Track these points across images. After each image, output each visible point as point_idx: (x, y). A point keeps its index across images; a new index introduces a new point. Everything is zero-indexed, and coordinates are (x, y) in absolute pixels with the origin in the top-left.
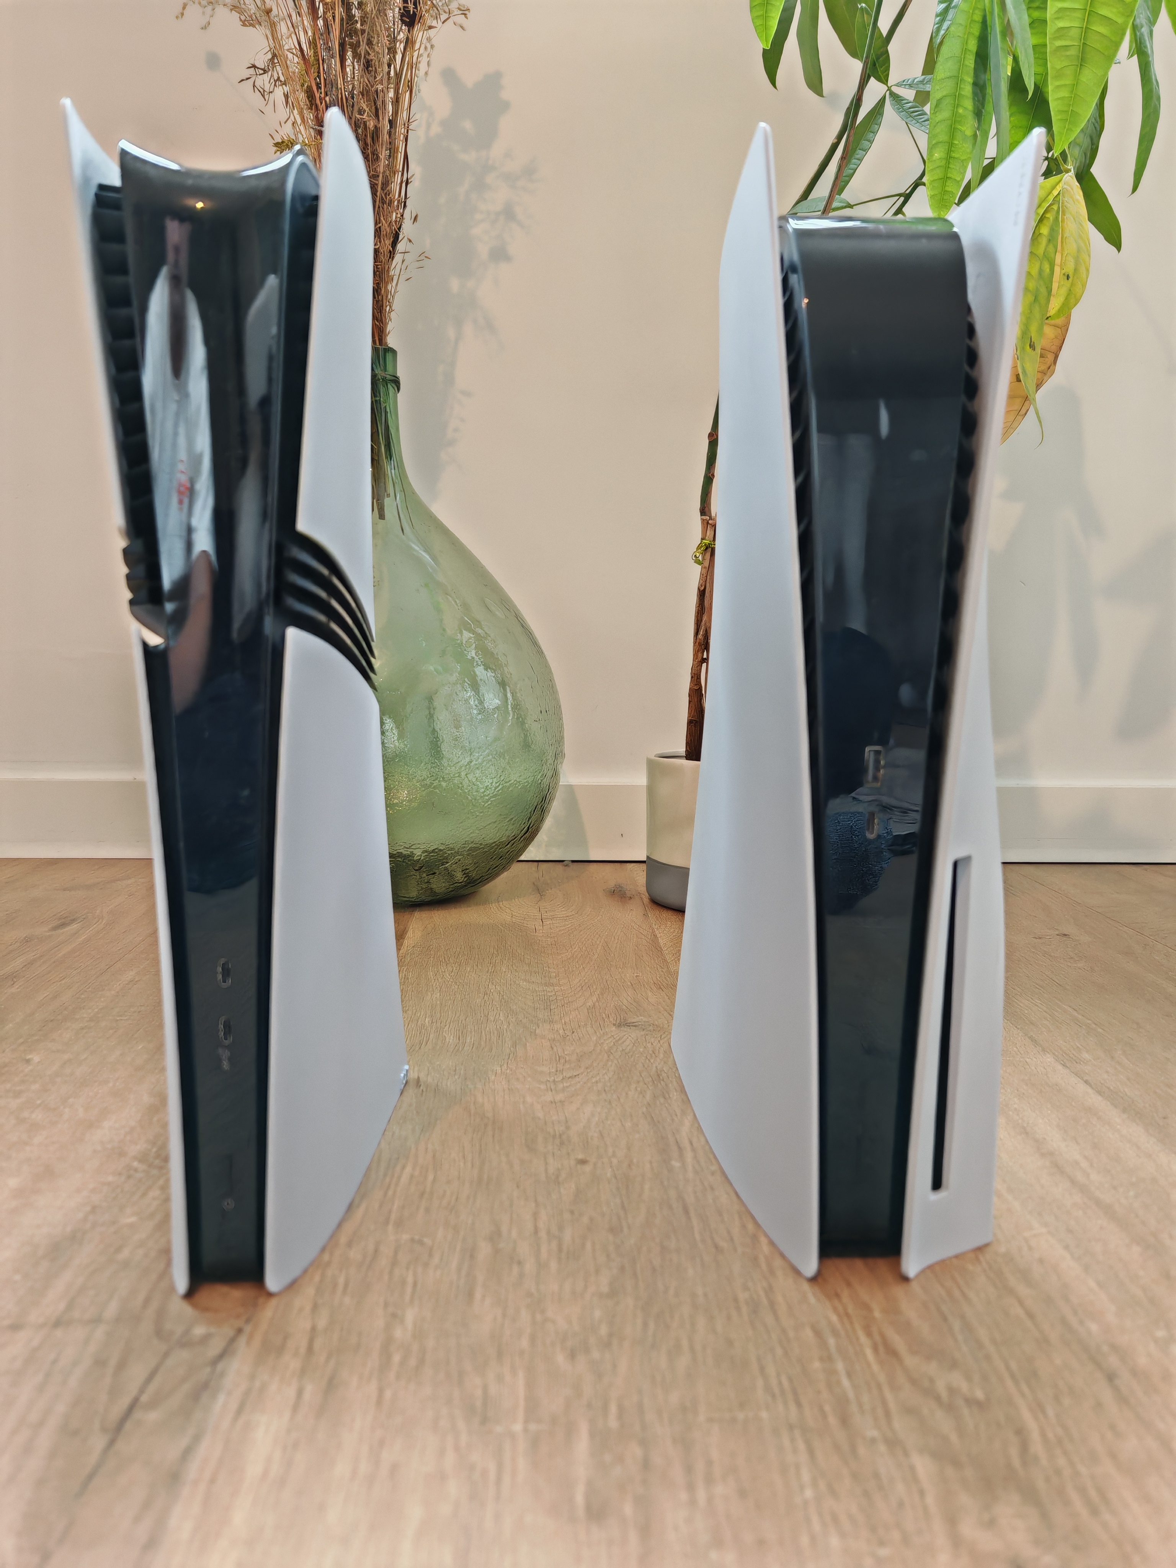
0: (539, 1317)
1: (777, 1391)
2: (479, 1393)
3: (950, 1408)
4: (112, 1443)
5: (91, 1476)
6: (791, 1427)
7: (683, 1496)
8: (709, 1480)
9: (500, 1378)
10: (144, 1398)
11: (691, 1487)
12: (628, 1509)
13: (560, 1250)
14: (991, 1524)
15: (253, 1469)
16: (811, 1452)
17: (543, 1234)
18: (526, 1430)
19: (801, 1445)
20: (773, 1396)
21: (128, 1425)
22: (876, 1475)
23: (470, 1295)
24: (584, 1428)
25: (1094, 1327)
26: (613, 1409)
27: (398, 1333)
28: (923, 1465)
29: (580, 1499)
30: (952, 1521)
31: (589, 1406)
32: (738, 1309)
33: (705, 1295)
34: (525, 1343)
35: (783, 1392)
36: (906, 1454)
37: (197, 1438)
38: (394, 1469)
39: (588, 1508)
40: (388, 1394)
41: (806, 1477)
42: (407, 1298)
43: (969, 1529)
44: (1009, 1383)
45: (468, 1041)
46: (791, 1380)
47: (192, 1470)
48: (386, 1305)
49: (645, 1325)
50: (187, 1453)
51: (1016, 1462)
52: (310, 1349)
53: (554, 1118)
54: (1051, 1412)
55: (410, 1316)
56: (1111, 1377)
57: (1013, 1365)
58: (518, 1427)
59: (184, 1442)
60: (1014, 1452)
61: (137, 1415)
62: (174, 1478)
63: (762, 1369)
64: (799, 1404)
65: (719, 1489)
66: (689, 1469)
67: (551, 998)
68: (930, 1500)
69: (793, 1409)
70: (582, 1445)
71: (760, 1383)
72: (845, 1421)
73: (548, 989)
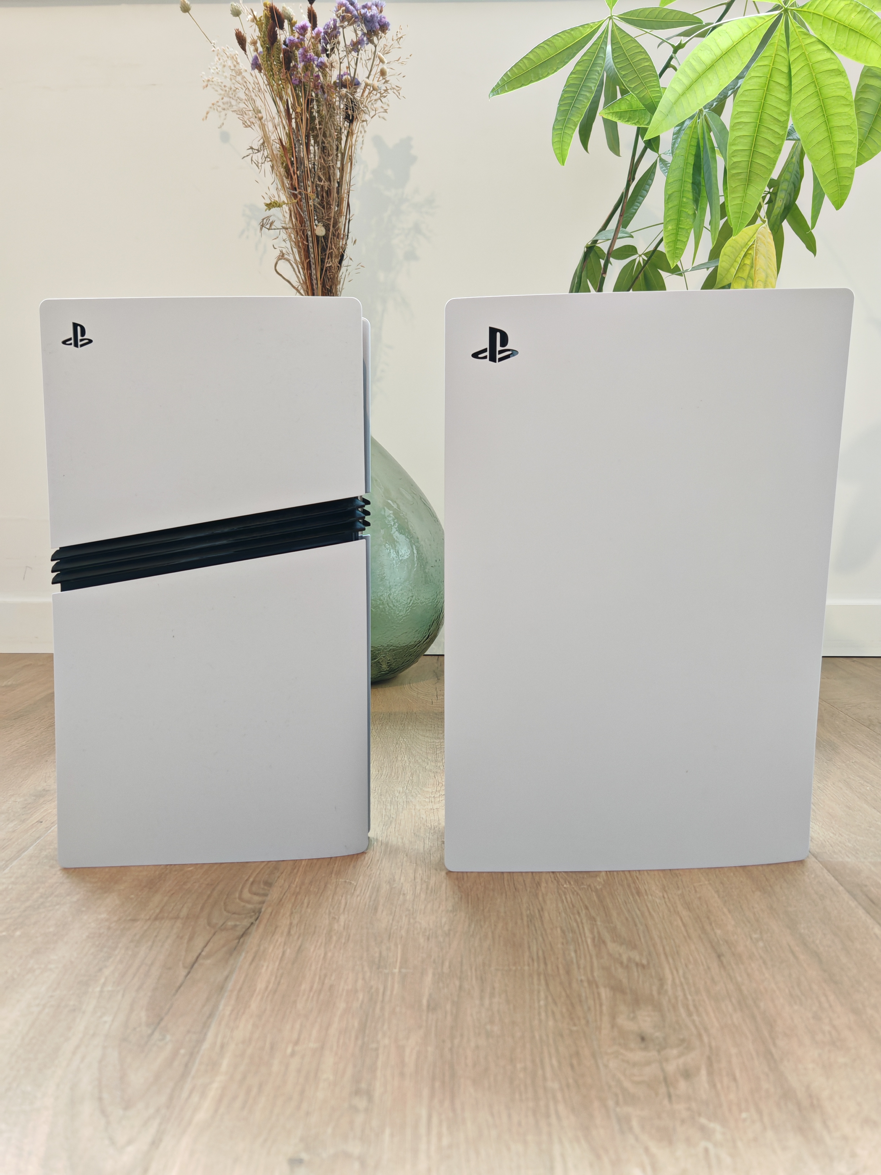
0: (412, 921)
1: (535, 957)
2: (377, 955)
3: (627, 968)
4: (189, 973)
5: (180, 987)
6: (539, 975)
7: (477, 1002)
8: (492, 995)
9: (389, 949)
10: (204, 953)
11: (482, 998)
12: (448, 1007)
13: (427, 889)
14: (634, 1019)
15: (260, 986)
16: (547, 984)
17: (418, 880)
18: (400, 972)
19: (543, 982)
20: (533, 960)
21: (196, 966)
22: (579, 996)
23: (376, 909)
24: (430, 972)
25: (719, 932)
26: (447, 964)
27: (336, 926)
28: (605, 993)
29: (425, 1002)
30: (613, 1017)
31: (434, 962)
32: (522, 919)
33: (505, 912)
34: (403, 932)
35: (538, 957)
36: (597, 987)
37: (231, 972)
38: (331, 987)
39: (428, 1006)
40: (329, 954)
41: (542, 995)
42: (342, 910)
43: (622, 1021)
44: (663, 957)
45: (384, 773)
46: (543, 952)
47: (230, 985)
48: (330, 913)
49: (470, 925)
50: (227, 978)
51: (655, 993)
52: (289, 933)
53: (432, 818)
54: (681, 972)
55: (342, 918)
56: (719, 956)
57: (667, 949)
58: (396, 971)
59: (226, 973)
60: (655, 989)
61: (200, 961)
62: (221, 988)
63: (529, 947)
64: (546, 964)
65: (496, 1000)
66: (482, 991)
67: (438, 747)
68: (604, 1008)
69: (542, 966)
70: (429, 979)
71: (527, 954)
72: (568, 972)
73: (436, 741)
